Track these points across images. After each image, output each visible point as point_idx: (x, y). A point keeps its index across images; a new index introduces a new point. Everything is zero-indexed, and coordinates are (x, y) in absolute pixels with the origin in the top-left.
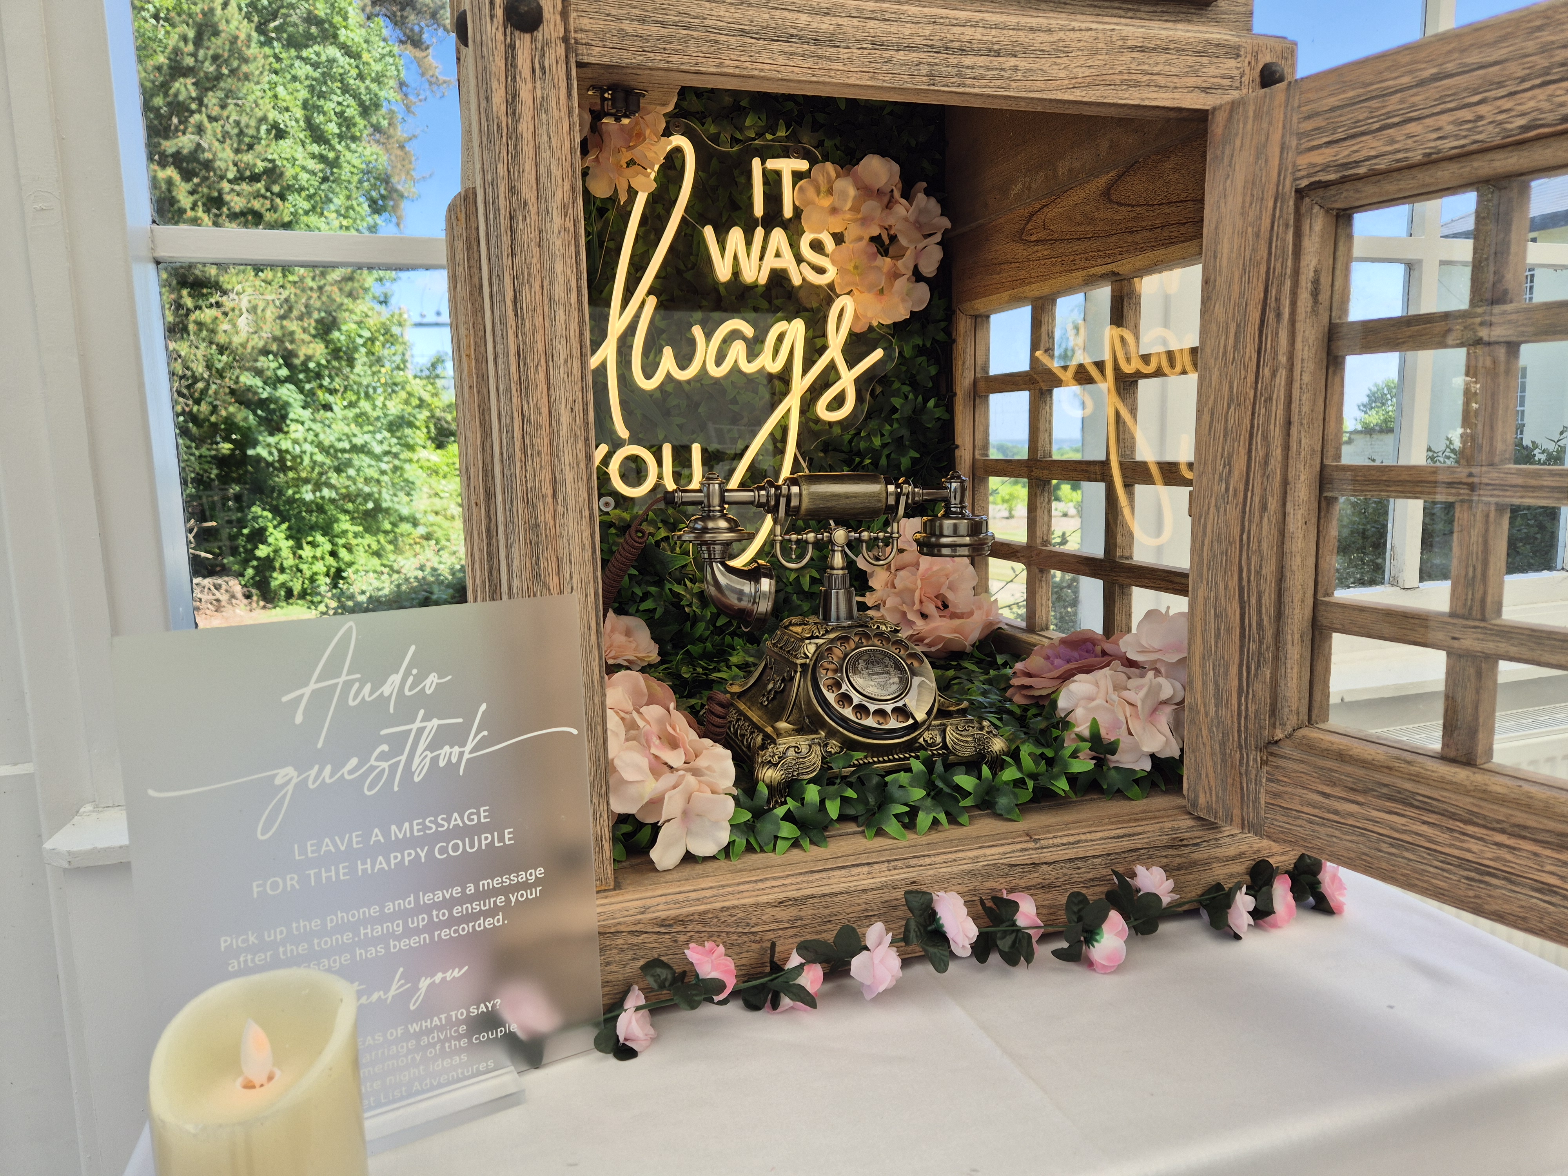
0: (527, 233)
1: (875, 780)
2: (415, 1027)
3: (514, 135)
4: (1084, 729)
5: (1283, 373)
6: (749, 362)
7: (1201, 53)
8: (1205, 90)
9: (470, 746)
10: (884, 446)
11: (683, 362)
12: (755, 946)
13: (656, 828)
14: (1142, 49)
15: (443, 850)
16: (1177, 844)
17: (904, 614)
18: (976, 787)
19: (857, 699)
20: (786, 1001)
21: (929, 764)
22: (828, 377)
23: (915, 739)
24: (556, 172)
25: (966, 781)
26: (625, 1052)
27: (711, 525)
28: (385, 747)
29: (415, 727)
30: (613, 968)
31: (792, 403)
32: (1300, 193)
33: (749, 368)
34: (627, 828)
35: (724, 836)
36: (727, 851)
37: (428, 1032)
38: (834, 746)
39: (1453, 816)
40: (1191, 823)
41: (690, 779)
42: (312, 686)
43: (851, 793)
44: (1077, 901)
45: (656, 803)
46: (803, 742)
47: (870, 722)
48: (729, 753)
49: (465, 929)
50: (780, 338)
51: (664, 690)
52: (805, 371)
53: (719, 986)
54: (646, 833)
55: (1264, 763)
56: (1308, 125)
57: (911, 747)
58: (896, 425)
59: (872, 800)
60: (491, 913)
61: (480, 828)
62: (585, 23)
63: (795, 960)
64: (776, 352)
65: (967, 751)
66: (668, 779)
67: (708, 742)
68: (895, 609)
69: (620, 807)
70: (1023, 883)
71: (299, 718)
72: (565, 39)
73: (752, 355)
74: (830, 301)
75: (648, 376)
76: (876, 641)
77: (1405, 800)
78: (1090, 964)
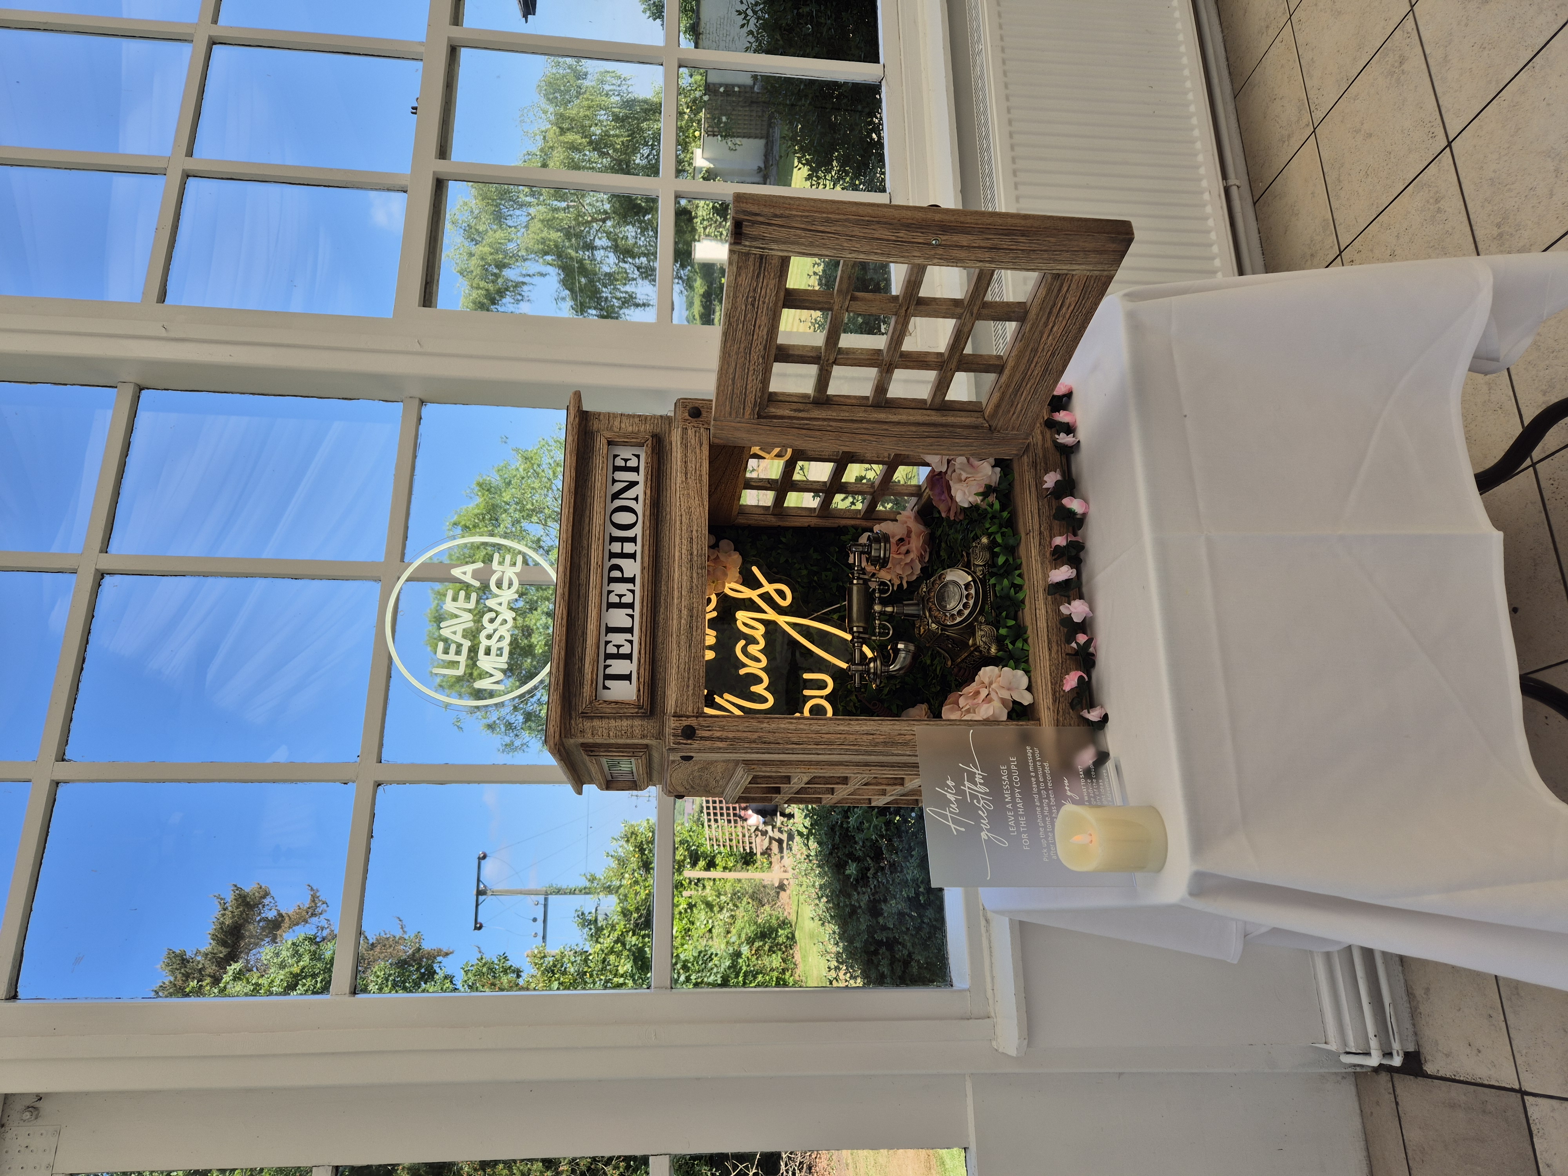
0: (771, 737)
1: (998, 600)
2: (1086, 798)
3: (734, 739)
4: (979, 499)
5: (831, 423)
6: (758, 643)
7: (686, 447)
8: (701, 445)
9: (975, 771)
10: (806, 568)
11: (759, 681)
12: (1068, 662)
13: (1015, 702)
14: (686, 474)
15: (1017, 783)
16: (1034, 465)
17: (906, 564)
18: (1004, 555)
19: (961, 607)
20: (1091, 650)
21: (992, 575)
22: (766, 597)
23: (980, 579)
24: (747, 724)
25: (1001, 560)
26: (1105, 718)
27: (872, 671)
28: (975, 801)
29: (967, 790)
30: (1072, 723)
31: (782, 621)
32: (759, 417)
33: (762, 643)
34: (1014, 715)
35: (1020, 673)
36: (1027, 672)
37: (1088, 793)
38: (982, 619)
39: (1024, 378)
40: (1025, 457)
41: (993, 686)
42: (951, 824)
43: (1004, 614)
44: (1056, 517)
45: (1003, 701)
46: (979, 634)
47: (971, 602)
48: (983, 669)
49: (1049, 777)
50: (745, 624)
51: (951, 697)
52: (764, 612)
53: (1081, 678)
54: (1017, 707)
55: (999, 431)
56: (734, 415)
57: (983, 582)
58: (795, 561)
59: (1008, 603)
60: (1043, 767)
61: (1009, 769)
62: (690, 709)
63: (1074, 645)
64: (753, 628)
65: (988, 555)
66: (993, 695)
67: (977, 678)
68: (903, 569)
69: (1005, 718)
70: (1048, 540)
71: (963, 829)
72: (697, 717)
73: (754, 641)
74: (726, 596)
75: (765, 700)
76: (932, 594)
77: (1016, 391)
78: (1084, 515)
